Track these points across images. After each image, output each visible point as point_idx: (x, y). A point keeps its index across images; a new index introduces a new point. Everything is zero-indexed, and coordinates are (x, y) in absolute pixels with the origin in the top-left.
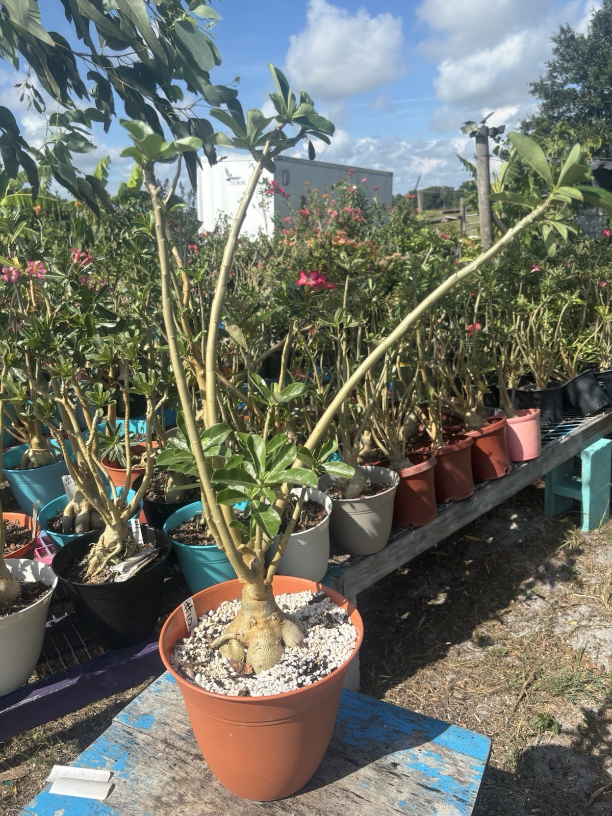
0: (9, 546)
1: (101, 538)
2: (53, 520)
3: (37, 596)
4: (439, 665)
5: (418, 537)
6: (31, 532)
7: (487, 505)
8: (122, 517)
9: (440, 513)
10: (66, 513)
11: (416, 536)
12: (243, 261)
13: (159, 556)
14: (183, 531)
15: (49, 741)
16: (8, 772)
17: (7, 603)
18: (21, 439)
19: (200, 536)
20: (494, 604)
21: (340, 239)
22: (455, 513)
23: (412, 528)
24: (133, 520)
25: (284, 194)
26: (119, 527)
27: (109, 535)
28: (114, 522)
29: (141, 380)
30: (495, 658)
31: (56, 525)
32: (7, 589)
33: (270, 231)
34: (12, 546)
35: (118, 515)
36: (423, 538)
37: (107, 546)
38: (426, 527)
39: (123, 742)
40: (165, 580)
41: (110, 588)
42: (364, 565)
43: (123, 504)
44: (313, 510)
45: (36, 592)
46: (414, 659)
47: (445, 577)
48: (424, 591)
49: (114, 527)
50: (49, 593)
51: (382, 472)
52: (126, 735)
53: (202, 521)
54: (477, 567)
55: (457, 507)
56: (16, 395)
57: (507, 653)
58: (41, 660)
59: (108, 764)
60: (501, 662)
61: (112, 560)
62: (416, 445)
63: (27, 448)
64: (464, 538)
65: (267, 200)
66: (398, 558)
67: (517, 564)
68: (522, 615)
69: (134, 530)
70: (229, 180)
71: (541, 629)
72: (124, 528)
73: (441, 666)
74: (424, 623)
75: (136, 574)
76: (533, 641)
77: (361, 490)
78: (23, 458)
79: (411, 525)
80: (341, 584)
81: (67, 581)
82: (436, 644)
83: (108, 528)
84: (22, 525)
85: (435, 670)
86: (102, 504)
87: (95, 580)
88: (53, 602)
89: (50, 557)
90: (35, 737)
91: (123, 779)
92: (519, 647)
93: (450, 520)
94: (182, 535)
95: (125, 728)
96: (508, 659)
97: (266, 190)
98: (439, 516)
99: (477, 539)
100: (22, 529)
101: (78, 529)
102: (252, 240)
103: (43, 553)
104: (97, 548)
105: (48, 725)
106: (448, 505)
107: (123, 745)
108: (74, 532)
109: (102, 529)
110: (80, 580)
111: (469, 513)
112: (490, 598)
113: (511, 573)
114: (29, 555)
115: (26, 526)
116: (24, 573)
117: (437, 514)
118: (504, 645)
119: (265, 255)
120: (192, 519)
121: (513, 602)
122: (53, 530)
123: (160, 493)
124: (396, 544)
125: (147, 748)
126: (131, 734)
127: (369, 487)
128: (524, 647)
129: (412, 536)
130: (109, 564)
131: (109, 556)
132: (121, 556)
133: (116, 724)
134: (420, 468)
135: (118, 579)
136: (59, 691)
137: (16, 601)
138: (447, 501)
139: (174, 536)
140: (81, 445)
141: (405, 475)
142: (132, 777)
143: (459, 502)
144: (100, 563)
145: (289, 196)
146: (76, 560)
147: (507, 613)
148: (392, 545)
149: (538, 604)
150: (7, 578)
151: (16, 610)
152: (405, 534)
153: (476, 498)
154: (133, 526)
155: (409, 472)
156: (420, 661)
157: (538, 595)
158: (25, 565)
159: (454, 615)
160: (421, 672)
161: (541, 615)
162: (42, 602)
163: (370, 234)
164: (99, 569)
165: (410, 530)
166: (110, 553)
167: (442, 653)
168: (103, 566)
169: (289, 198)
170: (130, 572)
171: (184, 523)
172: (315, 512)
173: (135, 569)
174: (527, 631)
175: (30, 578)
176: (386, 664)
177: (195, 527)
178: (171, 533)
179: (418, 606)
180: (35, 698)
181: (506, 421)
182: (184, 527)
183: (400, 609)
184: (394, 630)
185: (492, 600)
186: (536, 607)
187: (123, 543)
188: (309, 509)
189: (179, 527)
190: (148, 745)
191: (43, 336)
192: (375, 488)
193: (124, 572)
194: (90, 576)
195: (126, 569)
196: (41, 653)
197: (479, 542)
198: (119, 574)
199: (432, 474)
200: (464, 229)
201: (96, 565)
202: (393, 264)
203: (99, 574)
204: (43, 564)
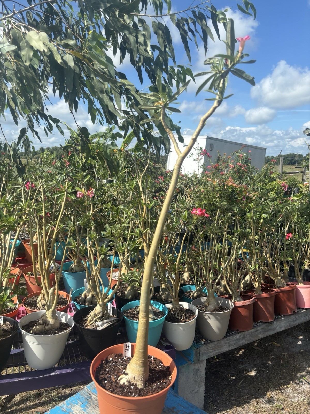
0: (58, 305)
1: (94, 309)
2: (77, 297)
3: (65, 329)
4: (246, 406)
5: (241, 337)
6: (68, 301)
7: (281, 327)
8: (104, 301)
9: (254, 327)
10: (83, 296)
11: (240, 336)
12: (184, 185)
13: (117, 322)
14: (129, 313)
15: (58, 398)
16: (39, 408)
17: (53, 329)
18: (71, 259)
19: (136, 316)
20: (282, 381)
21: (229, 183)
22: (263, 329)
23: (238, 332)
24: (109, 304)
25: (209, 156)
26: (103, 306)
27: (98, 309)
28: (101, 303)
29: (120, 247)
30: (275, 409)
31: (78, 300)
32: (54, 323)
33: (199, 172)
34: (59, 306)
35: (103, 300)
36: (244, 338)
37: (96, 313)
38: (246, 333)
39: (86, 397)
40: (118, 334)
41: (94, 331)
42: (211, 345)
43: (106, 296)
44: (189, 314)
45: (65, 327)
46: (233, 400)
47: (258, 361)
48: (246, 367)
49: (100, 306)
50: (70, 329)
51: (227, 302)
52: (88, 394)
53: (138, 310)
54: (276, 360)
55: (264, 326)
56: (72, 245)
57: (283, 408)
58: (62, 358)
59: (79, 404)
60: (279, 412)
61: (97, 320)
62: (249, 291)
63: (72, 263)
64: (272, 343)
65: (200, 158)
66: (230, 346)
67: (298, 363)
68: (296, 390)
69: (109, 308)
70: (184, 146)
71: (304, 399)
72: (105, 307)
73: (247, 407)
74: (242, 383)
75: (106, 327)
76: (298, 405)
77: (214, 308)
78: (70, 268)
79: (238, 330)
80: (198, 352)
81: (78, 325)
82: (246, 395)
83: (98, 306)
84: (65, 297)
85: (243, 408)
86: (97, 294)
87: (89, 327)
88: (71, 333)
89: (74, 313)
90: (53, 395)
91: (83, 411)
92: (290, 406)
93: (259, 331)
94: (129, 315)
95: (88, 391)
96: (283, 412)
97: (200, 153)
98: (253, 328)
99: (279, 345)
100: (64, 299)
101: (86, 304)
102: (190, 176)
103: (71, 311)
104: (92, 313)
105: (59, 391)
106: (259, 324)
107: (86, 398)
108: (85, 304)
109: (95, 305)
110: (83, 326)
111: (270, 330)
112: (280, 378)
113: (294, 367)
114: (65, 311)
115: (66, 298)
116: (62, 319)
117: (252, 327)
118: (283, 404)
119: (195, 184)
120: (134, 308)
121: (292, 382)
122: (77, 302)
123: (123, 293)
124: (229, 338)
125: (95, 401)
126: (90, 394)
127: (218, 308)
128: (293, 407)
129: (238, 336)
130: (96, 321)
131: (97, 318)
132: (101, 319)
133: (85, 389)
134: (245, 303)
135: (98, 329)
136: (67, 373)
137: (57, 330)
138: (259, 321)
139: (125, 314)
140: (93, 268)
141: (237, 305)
142: (87, 411)
143: (265, 323)
144: (93, 320)
145: (211, 157)
146: (83, 317)
147: (287, 388)
148: (227, 338)
149: (306, 386)
150: (55, 319)
151: (56, 333)
152: (235, 334)
153: (275, 323)
154: (109, 306)
155: (240, 304)
156: (236, 402)
157: (307, 382)
158: (63, 315)
159: (259, 382)
160: (235, 408)
161: (306, 392)
162: (66, 332)
163: (246, 181)
164: (92, 323)
165: (238, 333)
166: (97, 316)
167: (248, 401)
168: (93, 321)
169: (211, 158)
170: (103, 326)
171: (131, 309)
172: (190, 315)
173: (105, 326)
174: (296, 399)
175: (64, 321)
176: (219, 399)
177: (135, 312)
178: (124, 312)
179: (241, 375)
180: (56, 373)
181: (296, 286)
182: (130, 311)
183: (232, 373)
184: (227, 383)
185: (281, 379)
186: (304, 388)
187: (103, 313)
188: (188, 313)
189: (128, 310)
190: (96, 400)
191: (87, 221)
192: (222, 309)
193: (101, 326)
194: (87, 325)
195: (102, 325)
196: (62, 355)
197: (280, 347)
198: (99, 326)
199: (252, 306)
200: (304, 178)
201: (91, 321)
202: (255, 197)
203: (91, 325)
204: (70, 316)
